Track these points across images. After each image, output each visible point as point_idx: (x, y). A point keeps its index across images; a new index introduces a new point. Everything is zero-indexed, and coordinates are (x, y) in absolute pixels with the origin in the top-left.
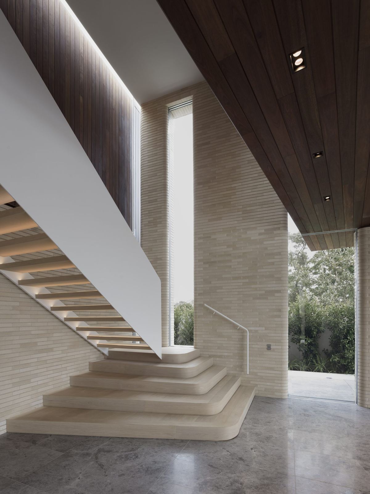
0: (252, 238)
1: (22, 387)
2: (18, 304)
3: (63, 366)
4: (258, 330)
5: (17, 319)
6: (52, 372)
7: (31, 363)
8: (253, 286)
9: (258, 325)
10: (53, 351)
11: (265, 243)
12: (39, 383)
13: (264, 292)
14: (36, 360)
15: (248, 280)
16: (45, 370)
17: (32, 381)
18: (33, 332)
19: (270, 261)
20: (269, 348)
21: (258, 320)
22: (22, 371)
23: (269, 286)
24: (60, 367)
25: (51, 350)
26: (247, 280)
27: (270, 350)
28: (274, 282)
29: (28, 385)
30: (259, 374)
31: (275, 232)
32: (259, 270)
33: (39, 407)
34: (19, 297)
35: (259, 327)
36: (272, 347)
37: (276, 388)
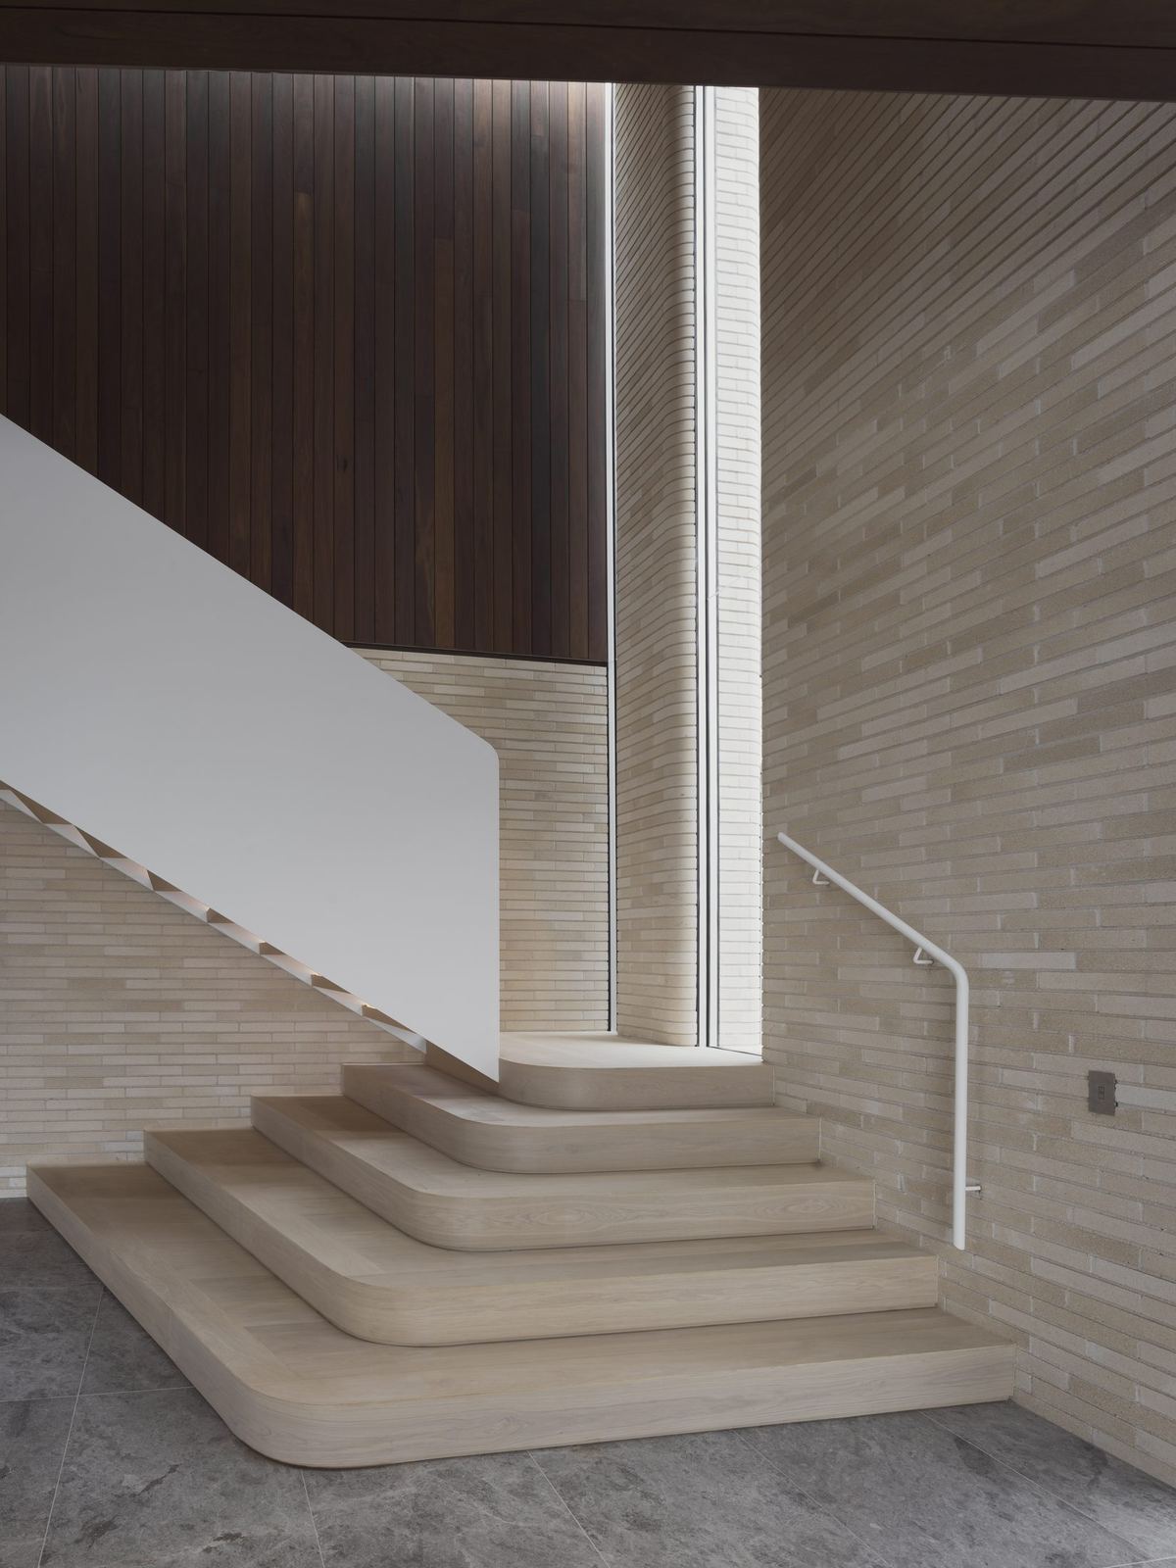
0: (1004, 370)
1: (72, 1093)
2: (62, 874)
3: (223, 1059)
4: (1034, 972)
5: (60, 912)
6: (178, 1070)
7: (103, 1034)
8: (1006, 684)
9: (1036, 936)
10: (184, 1011)
11: (1079, 359)
12: (132, 1093)
13: (1068, 708)
14: (121, 1028)
15: (980, 650)
16: (153, 1060)
17: (107, 1082)
18: (109, 951)
19: (1106, 474)
20: (1101, 1095)
21: (1035, 905)
22: (72, 1050)
23: (1104, 653)
24: (211, 1060)
25: (176, 1006)
26: (976, 656)
27: (1111, 1112)
28: (1143, 616)
29: (94, 1093)
30: (1036, 1267)
31: (1147, 245)
32: (1042, 568)
33: (130, 1159)
34: (66, 857)
35: (1039, 950)
36: (1122, 1094)
37: (1142, 1397)
